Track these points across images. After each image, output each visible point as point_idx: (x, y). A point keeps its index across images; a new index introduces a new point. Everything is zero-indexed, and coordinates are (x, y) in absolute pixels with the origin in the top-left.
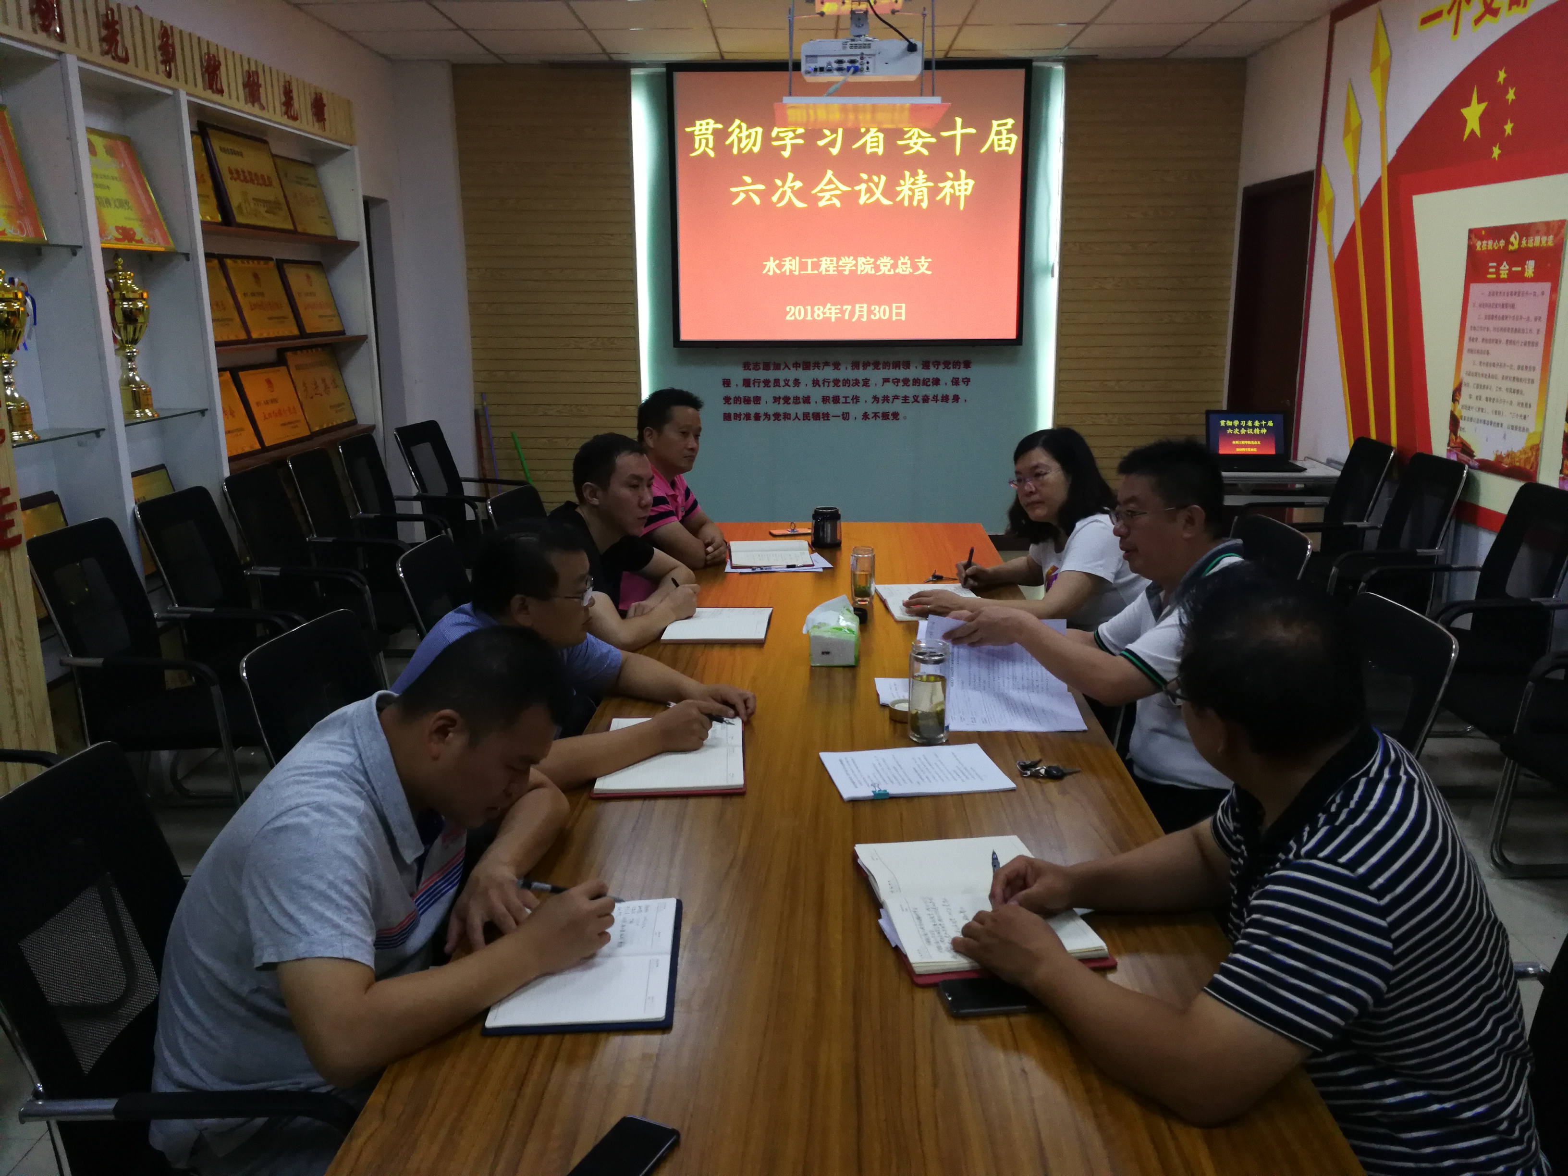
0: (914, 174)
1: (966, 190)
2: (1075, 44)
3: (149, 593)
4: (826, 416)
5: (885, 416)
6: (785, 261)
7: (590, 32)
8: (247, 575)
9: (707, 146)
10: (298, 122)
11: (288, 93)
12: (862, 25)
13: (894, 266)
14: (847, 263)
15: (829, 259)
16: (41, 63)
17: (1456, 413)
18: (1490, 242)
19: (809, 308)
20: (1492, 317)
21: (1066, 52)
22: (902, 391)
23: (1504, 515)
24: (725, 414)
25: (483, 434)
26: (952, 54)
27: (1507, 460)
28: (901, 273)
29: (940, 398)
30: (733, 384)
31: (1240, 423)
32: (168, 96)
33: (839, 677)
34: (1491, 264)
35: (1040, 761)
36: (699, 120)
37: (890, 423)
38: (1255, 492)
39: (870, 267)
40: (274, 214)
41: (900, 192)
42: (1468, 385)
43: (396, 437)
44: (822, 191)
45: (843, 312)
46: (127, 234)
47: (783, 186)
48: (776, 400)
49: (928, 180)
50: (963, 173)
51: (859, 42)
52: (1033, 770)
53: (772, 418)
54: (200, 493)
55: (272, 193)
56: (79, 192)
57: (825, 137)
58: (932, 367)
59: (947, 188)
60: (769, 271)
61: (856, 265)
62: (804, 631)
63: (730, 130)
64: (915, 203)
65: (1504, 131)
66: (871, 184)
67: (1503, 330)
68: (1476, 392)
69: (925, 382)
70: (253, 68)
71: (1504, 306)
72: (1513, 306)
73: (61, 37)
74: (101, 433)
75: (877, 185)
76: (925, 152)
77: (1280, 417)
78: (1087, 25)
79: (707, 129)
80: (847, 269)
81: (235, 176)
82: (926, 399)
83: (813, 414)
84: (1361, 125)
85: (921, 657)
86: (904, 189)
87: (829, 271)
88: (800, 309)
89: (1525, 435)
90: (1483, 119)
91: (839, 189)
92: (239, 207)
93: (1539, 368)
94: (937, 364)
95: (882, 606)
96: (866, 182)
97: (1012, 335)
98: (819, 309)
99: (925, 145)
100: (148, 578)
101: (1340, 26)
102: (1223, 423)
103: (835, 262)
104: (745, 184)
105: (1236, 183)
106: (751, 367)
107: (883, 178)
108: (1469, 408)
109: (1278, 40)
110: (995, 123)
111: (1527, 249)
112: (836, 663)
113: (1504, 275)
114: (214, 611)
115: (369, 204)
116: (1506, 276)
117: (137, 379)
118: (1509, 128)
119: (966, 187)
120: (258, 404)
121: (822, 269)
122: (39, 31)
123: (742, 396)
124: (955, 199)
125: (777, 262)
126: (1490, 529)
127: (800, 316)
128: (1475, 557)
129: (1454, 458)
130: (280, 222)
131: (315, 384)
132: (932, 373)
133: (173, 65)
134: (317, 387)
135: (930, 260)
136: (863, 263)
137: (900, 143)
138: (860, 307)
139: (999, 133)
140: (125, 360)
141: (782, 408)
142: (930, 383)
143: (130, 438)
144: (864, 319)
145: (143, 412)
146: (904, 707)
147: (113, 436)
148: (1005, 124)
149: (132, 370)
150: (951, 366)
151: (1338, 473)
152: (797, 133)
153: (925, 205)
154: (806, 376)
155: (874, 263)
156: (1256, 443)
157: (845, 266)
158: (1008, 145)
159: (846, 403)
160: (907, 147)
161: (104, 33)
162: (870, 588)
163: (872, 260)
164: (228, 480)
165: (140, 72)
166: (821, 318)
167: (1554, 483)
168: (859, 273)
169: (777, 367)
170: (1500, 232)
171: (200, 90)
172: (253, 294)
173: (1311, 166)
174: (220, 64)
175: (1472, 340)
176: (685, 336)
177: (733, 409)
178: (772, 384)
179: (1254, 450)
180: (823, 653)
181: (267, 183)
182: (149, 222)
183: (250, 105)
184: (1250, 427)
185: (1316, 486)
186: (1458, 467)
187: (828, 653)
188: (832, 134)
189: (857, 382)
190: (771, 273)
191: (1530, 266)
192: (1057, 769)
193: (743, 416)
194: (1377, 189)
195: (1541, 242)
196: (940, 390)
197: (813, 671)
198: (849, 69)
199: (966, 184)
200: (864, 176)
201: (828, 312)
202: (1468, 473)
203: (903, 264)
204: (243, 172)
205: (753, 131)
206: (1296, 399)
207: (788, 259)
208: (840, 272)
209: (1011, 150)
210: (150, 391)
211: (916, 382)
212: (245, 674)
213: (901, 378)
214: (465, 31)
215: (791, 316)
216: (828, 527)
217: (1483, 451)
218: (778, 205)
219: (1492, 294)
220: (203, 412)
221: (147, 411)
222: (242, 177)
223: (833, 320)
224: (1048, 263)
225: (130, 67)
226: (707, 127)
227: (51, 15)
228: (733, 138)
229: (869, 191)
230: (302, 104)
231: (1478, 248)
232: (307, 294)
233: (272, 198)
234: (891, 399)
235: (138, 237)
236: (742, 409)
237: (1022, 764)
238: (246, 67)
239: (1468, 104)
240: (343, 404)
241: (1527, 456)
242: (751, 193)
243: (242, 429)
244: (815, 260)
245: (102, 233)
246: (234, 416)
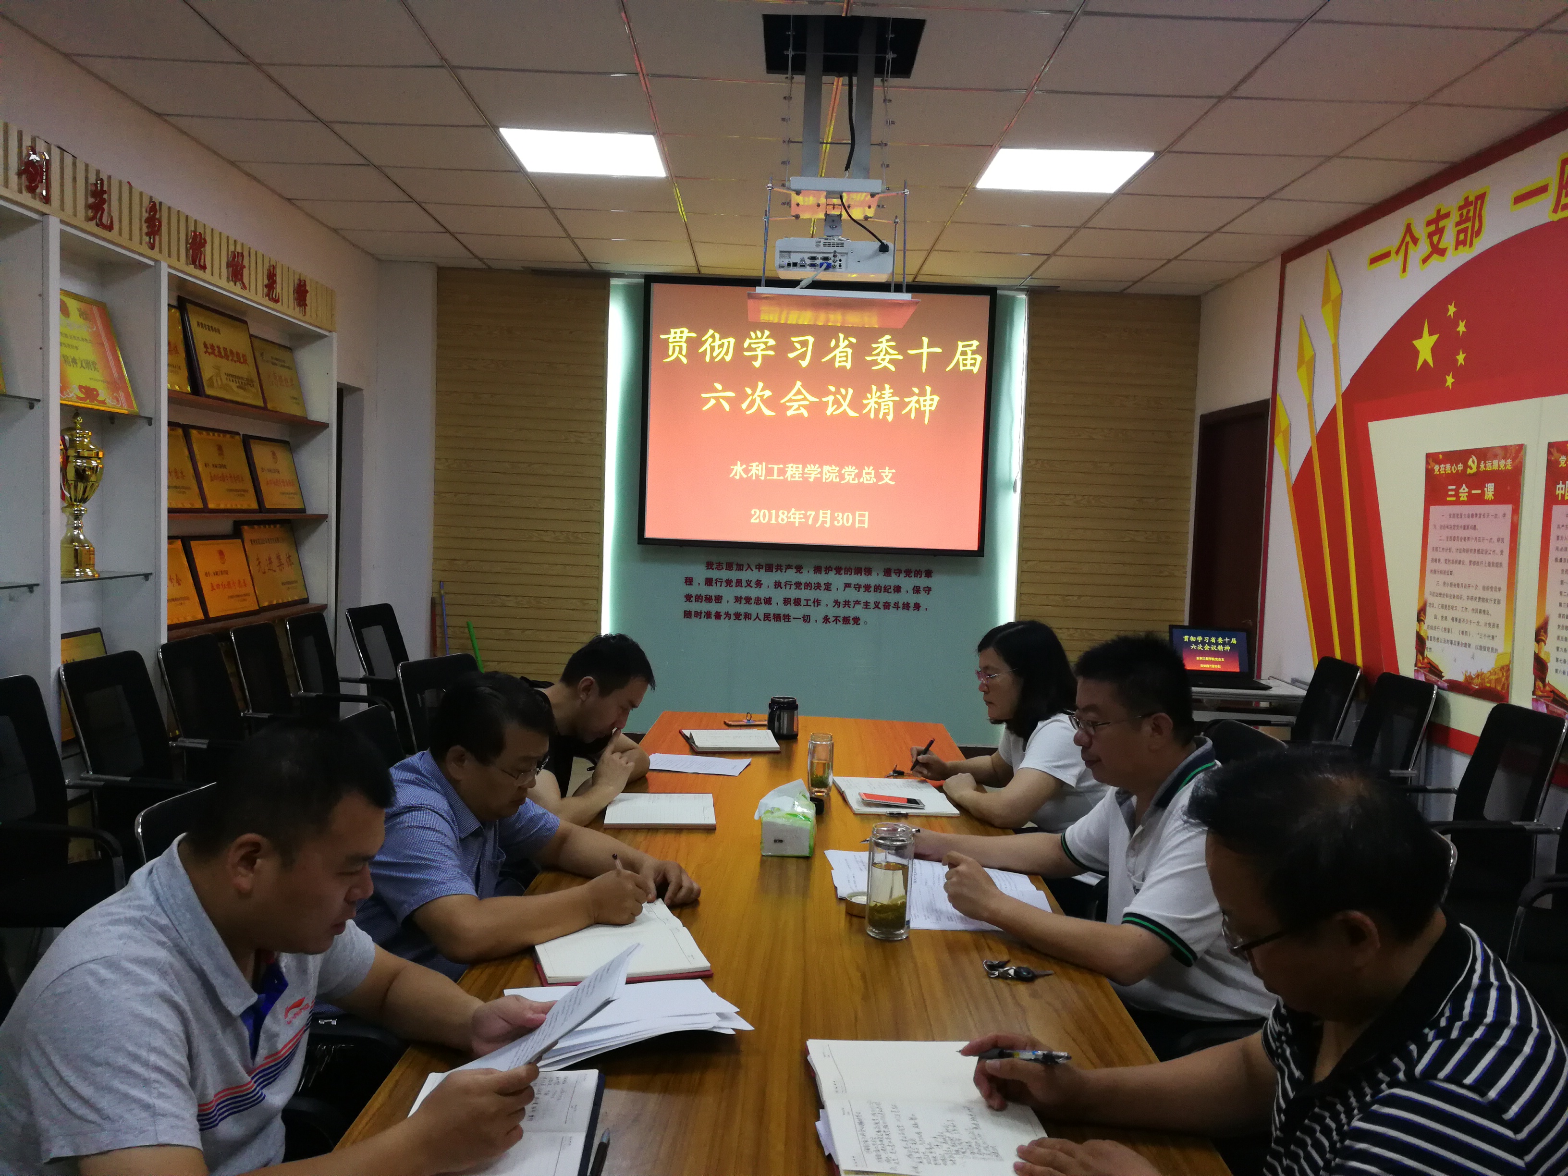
0: (881, 388)
1: (931, 405)
2: (1040, 274)
3: (63, 759)
4: (787, 618)
5: (846, 620)
6: (752, 466)
7: (573, 241)
8: (172, 746)
9: (680, 352)
10: (280, 304)
11: (271, 276)
12: (836, 227)
13: (859, 475)
14: (813, 471)
15: (795, 466)
16: (24, 222)
17: (1422, 634)
18: (1448, 466)
19: (773, 512)
20: (1454, 539)
21: (1029, 282)
22: (863, 596)
23: (1476, 737)
24: (685, 611)
25: (438, 622)
26: (920, 279)
27: (1477, 681)
28: (865, 482)
29: (900, 605)
30: (695, 582)
31: (1204, 639)
32: (149, 266)
33: (792, 868)
34: (1450, 487)
35: (1008, 962)
36: (674, 328)
37: (851, 628)
38: (1220, 709)
39: (834, 475)
40: (244, 389)
41: (866, 405)
42: (1432, 605)
43: (347, 618)
44: (791, 400)
45: (806, 517)
46: (90, 393)
47: (753, 394)
48: (738, 599)
49: (894, 394)
50: (928, 389)
51: (833, 241)
52: (1001, 970)
53: (733, 617)
54: (133, 659)
55: (245, 370)
56: (44, 349)
57: (796, 349)
58: (893, 575)
59: (912, 402)
60: (736, 474)
61: (821, 473)
62: (756, 817)
63: (703, 339)
64: (881, 416)
65: (1457, 361)
66: (839, 396)
67: (1466, 551)
68: (1441, 612)
69: (886, 589)
70: (239, 250)
71: (1465, 527)
72: (1474, 528)
73: (47, 200)
74: (35, 588)
75: (844, 398)
76: (892, 368)
77: (1244, 635)
78: (1049, 256)
79: (681, 337)
80: (813, 476)
81: (210, 350)
82: (887, 606)
83: (774, 615)
84: (1315, 355)
85: (881, 841)
86: (871, 402)
87: (795, 477)
88: (764, 512)
89: (1493, 656)
90: (1434, 350)
91: (808, 400)
92: (211, 379)
93: (1504, 585)
94: (898, 572)
95: (840, 798)
96: (834, 394)
97: (974, 547)
98: (783, 513)
99: (891, 361)
100: (65, 744)
101: (1290, 266)
102: (1186, 638)
103: (800, 469)
104: (716, 390)
105: (1193, 411)
106: (714, 567)
107: (851, 391)
108: (1434, 628)
109: (1230, 281)
110: (960, 344)
111: (1486, 472)
112: (790, 852)
113: (1464, 497)
114: (130, 780)
115: (342, 392)
116: (1465, 499)
117: (82, 537)
118: (1461, 358)
119: (931, 402)
120: (207, 574)
121: (789, 474)
122: (24, 192)
123: (703, 594)
124: (920, 413)
125: (744, 466)
126: (1462, 751)
127: (764, 519)
128: (1449, 778)
129: (1422, 678)
130: (250, 397)
131: (270, 559)
132: (893, 580)
133: (157, 238)
134: (271, 563)
135: (894, 471)
136: (829, 472)
137: (868, 358)
138: (823, 513)
139: (964, 353)
140: (72, 518)
141: (743, 608)
142: (892, 590)
143: (64, 595)
144: (828, 525)
145: (84, 571)
146: (862, 900)
147: (47, 593)
148: (970, 345)
149: (77, 528)
150: (913, 574)
151: (1303, 693)
152: (768, 345)
153: (890, 418)
154: (768, 578)
155: (839, 471)
156: (1220, 659)
157: (810, 474)
158: (973, 365)
159: (807, 605)
160: (875, 363)
161: (91, 200)
162: (827, 778)
163: (837, 469)
164: (164, 647)
165: (124, 240)
166: (785, 521)
167: (1528, 704)
168: (824, 480)
169: (740, 567)
170: (1459, 456)
171: (182, 264)
172: (215, 466)
173: (1267, 395)
174: (205, 242)
175: (1435, 560)
176: (649, 533)
177: (694, 606)
178: (734, 584)
179: (1217, 667)
180: (775, 841)
181: (242, 360)
182: (115, 385)
183: (232, 283)
184: (1214, 644)
185: (1281, 705)
186: (1427, 687)
187: (781, 841)
188: (802, 347)
189: (818, 586)
190: (737, 477)
191: (1490, 490)
192: (1029, 972)
193: (703, 615)
194: (1332, 417)
195: (1499, 466)
196: (901, 598)
197: (764, 861)
198: (821, 265)
199: (932, 400)
200: (832, 388)
201: (792, 517)
202: (1437, 693)
203: (868, 473)
204: (218, 347)
205: (725, 341)
206: (1258, 619)
207: (754, 464)
208: (806, 480)
209: (975, 370)
210: (94, 551)
211: (877, 588)
212: (140, 830)
213: (863, 585)
214: (452, 234)
215: (756, 519)
216: (785, 717)
217: (1452, 672)
218: (748, 413)
219: (1453, 516)
220: (147, 576)
221: (88, 570)
222: (217, 353)
223: (797, 525)
224: (1010, 479)
225: (113, 235)
226: (681, 335)
227: (39, 178)
228: (706, 346)
229: (837, 402)
230: (285, 289)
231: (1436, 472)
232: (270, 471)
233: (245, 376)
234: (852, 604)
235: (100, 398)
236: (704, 607)
237: (988, 963)
238: (232, 248)
239: (1420, 336)
240: (296, 582)
241: (1496, 677)
242: (721, 400)
243: (187, 598)
244: (781, 466)
245: (63, 389)
246: (179, 584)
